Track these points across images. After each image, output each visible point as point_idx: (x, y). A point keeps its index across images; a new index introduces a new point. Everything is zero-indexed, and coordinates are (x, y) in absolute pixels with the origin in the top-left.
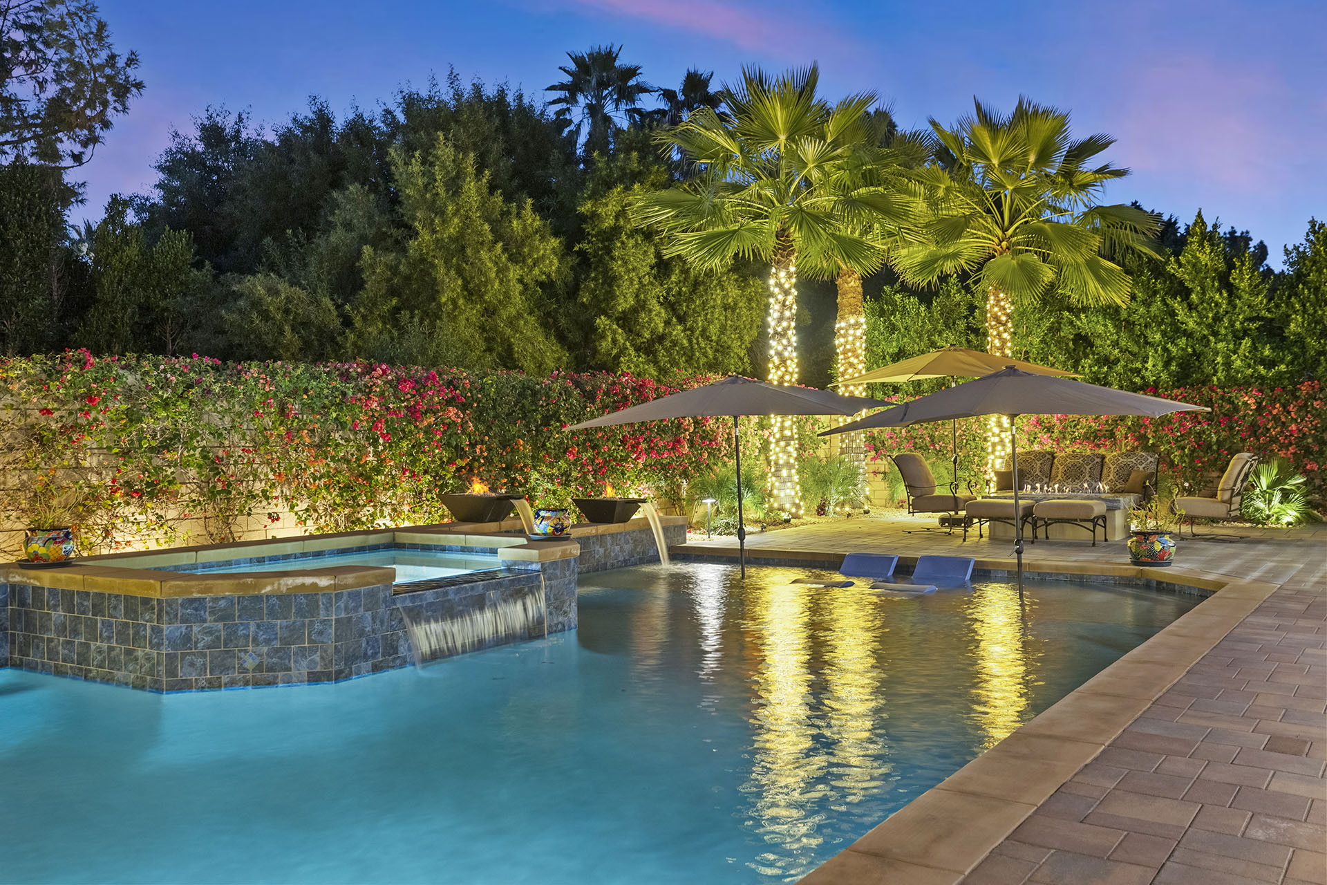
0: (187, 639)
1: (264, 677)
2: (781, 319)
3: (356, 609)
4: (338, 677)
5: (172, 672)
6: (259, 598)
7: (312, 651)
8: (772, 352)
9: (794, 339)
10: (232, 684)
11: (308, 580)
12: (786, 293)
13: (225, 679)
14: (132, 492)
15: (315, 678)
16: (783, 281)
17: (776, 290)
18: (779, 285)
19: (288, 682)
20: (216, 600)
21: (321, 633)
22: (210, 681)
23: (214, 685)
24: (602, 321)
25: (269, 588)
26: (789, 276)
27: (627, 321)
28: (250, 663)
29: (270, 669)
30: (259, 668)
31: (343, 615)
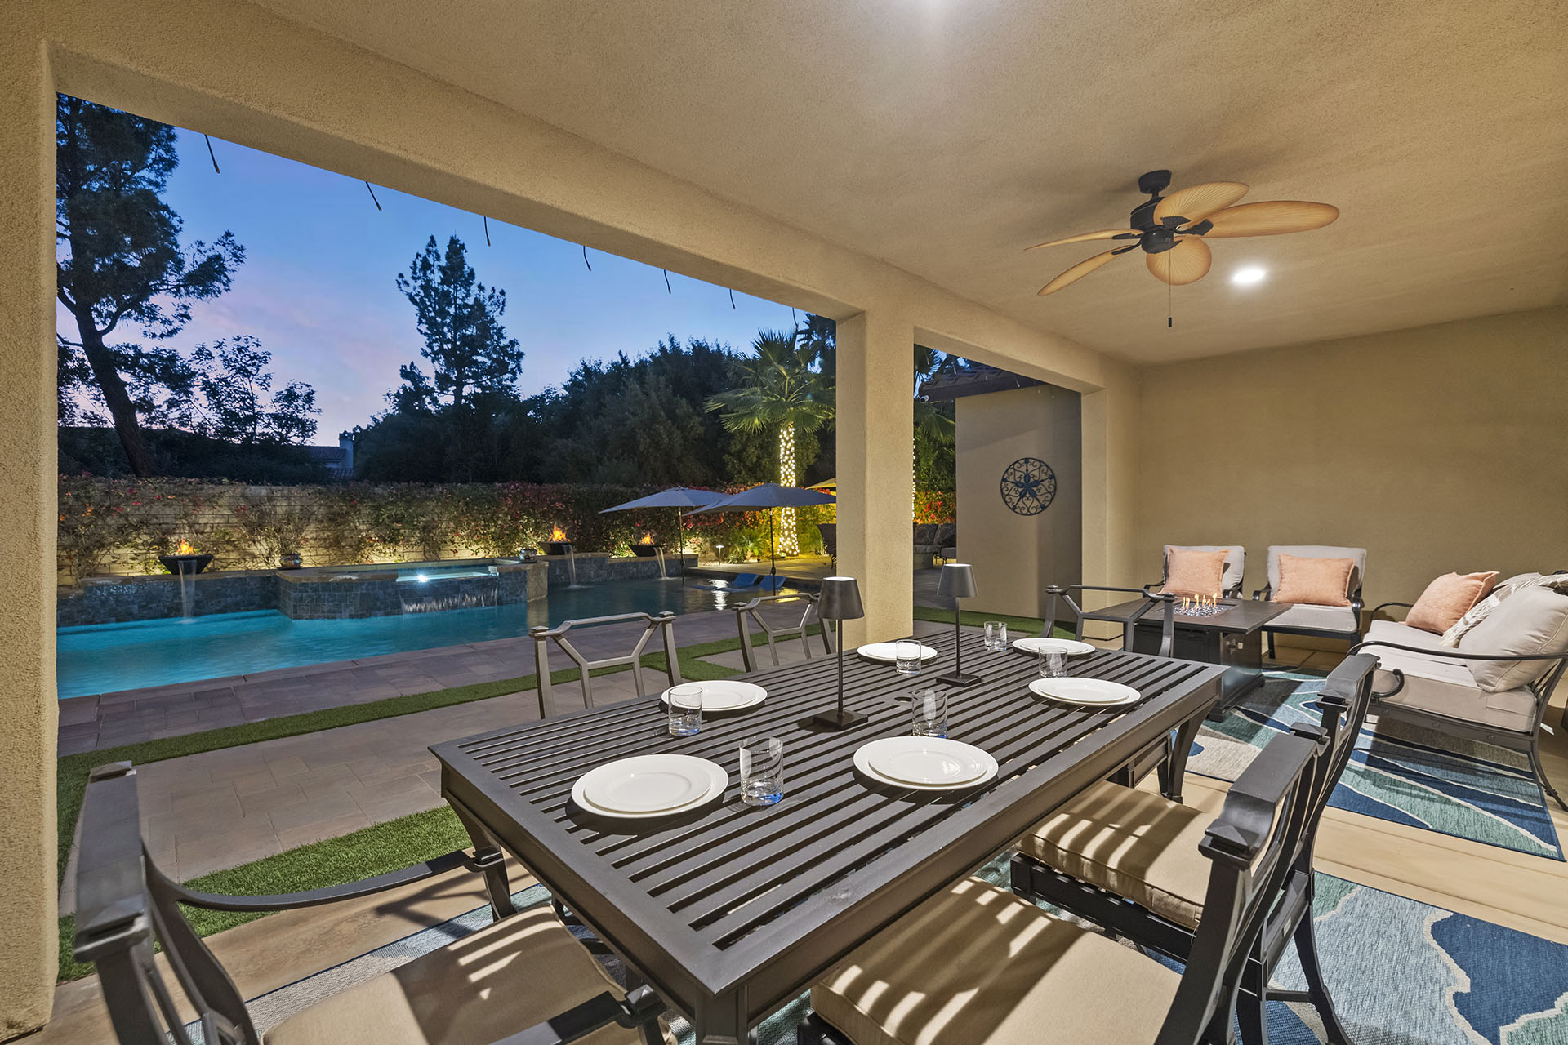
0: (301, 599)
1: (331, 615)
2: (784, 455)
3: (373, 589)
4: (362, 616)
5: (295, 612)
6: (329, 583)
7: (351, 606)
8: (782, 472)
9: (793, 466)
10: (318, 618)
11: (348, 577)
12: (787, 442)
13: (316, 615)
14: (383, 540)
15: (352, 617)
16: (785, 436)
17: (782, 441)
18: (784, 438)
19: (341, 618)
20: (312, 584)
21: (354, 598)
22: (310, 616)
23: (311, 618)
24: (726, 457)
25: (332, 580)
26: (789, 433)
27: (738, 455)
28: (326, 610)
29: (334, 612)
30: (329, 612)
31: (365, 591)
